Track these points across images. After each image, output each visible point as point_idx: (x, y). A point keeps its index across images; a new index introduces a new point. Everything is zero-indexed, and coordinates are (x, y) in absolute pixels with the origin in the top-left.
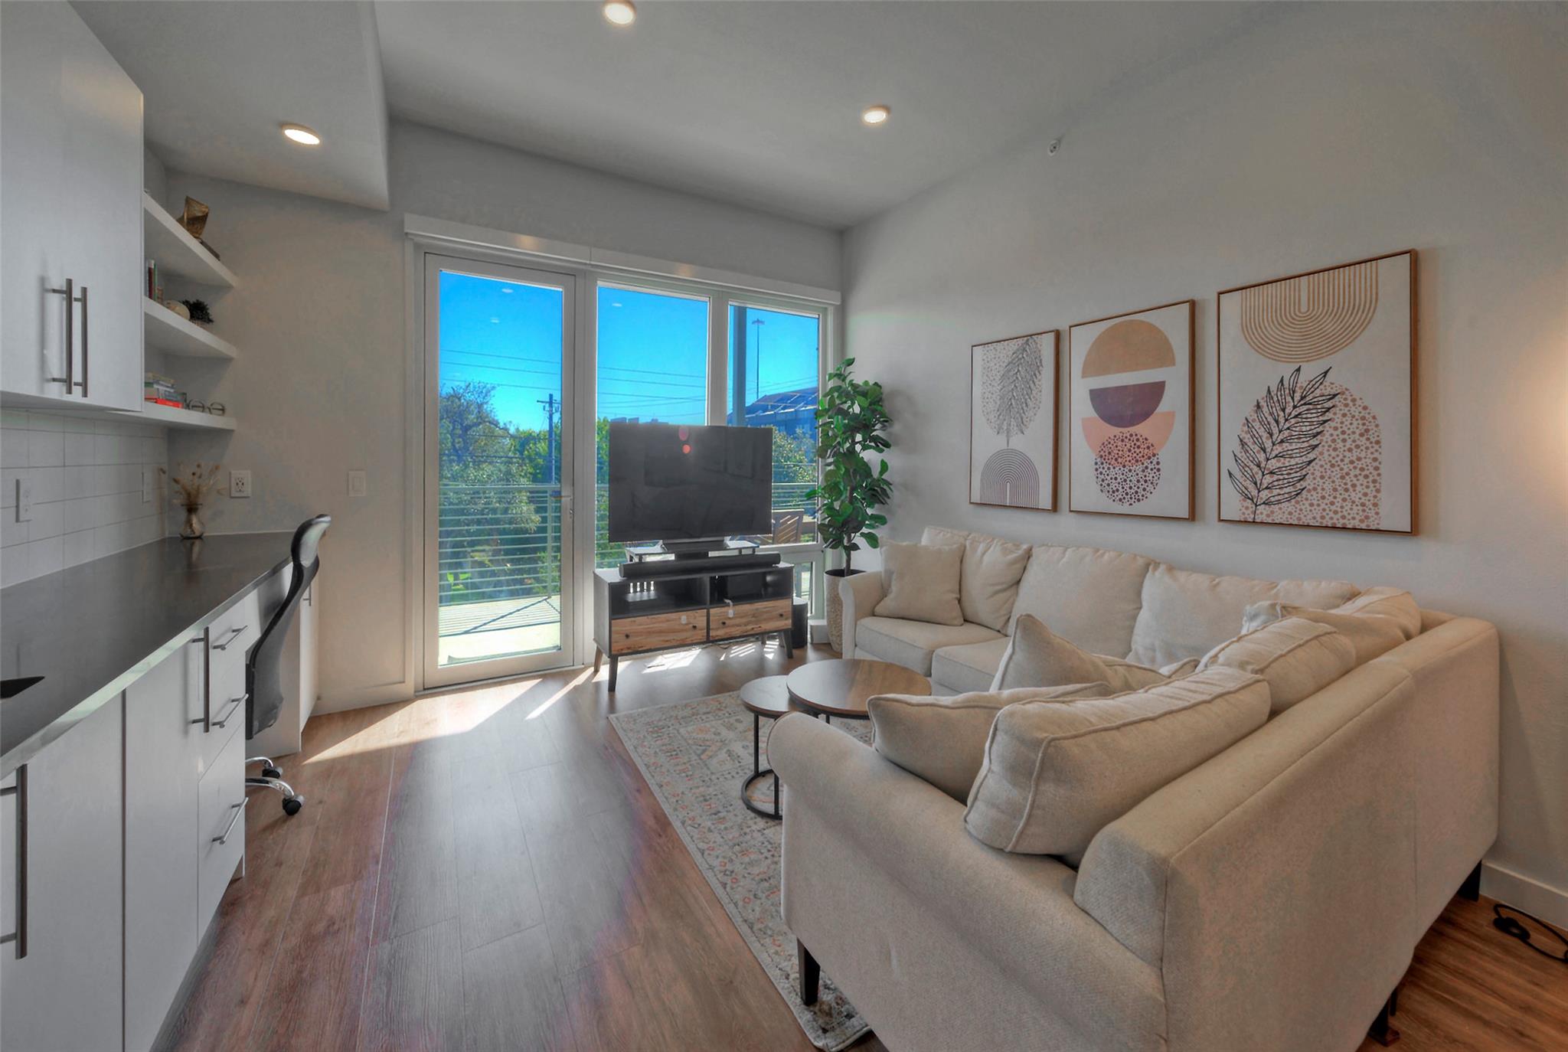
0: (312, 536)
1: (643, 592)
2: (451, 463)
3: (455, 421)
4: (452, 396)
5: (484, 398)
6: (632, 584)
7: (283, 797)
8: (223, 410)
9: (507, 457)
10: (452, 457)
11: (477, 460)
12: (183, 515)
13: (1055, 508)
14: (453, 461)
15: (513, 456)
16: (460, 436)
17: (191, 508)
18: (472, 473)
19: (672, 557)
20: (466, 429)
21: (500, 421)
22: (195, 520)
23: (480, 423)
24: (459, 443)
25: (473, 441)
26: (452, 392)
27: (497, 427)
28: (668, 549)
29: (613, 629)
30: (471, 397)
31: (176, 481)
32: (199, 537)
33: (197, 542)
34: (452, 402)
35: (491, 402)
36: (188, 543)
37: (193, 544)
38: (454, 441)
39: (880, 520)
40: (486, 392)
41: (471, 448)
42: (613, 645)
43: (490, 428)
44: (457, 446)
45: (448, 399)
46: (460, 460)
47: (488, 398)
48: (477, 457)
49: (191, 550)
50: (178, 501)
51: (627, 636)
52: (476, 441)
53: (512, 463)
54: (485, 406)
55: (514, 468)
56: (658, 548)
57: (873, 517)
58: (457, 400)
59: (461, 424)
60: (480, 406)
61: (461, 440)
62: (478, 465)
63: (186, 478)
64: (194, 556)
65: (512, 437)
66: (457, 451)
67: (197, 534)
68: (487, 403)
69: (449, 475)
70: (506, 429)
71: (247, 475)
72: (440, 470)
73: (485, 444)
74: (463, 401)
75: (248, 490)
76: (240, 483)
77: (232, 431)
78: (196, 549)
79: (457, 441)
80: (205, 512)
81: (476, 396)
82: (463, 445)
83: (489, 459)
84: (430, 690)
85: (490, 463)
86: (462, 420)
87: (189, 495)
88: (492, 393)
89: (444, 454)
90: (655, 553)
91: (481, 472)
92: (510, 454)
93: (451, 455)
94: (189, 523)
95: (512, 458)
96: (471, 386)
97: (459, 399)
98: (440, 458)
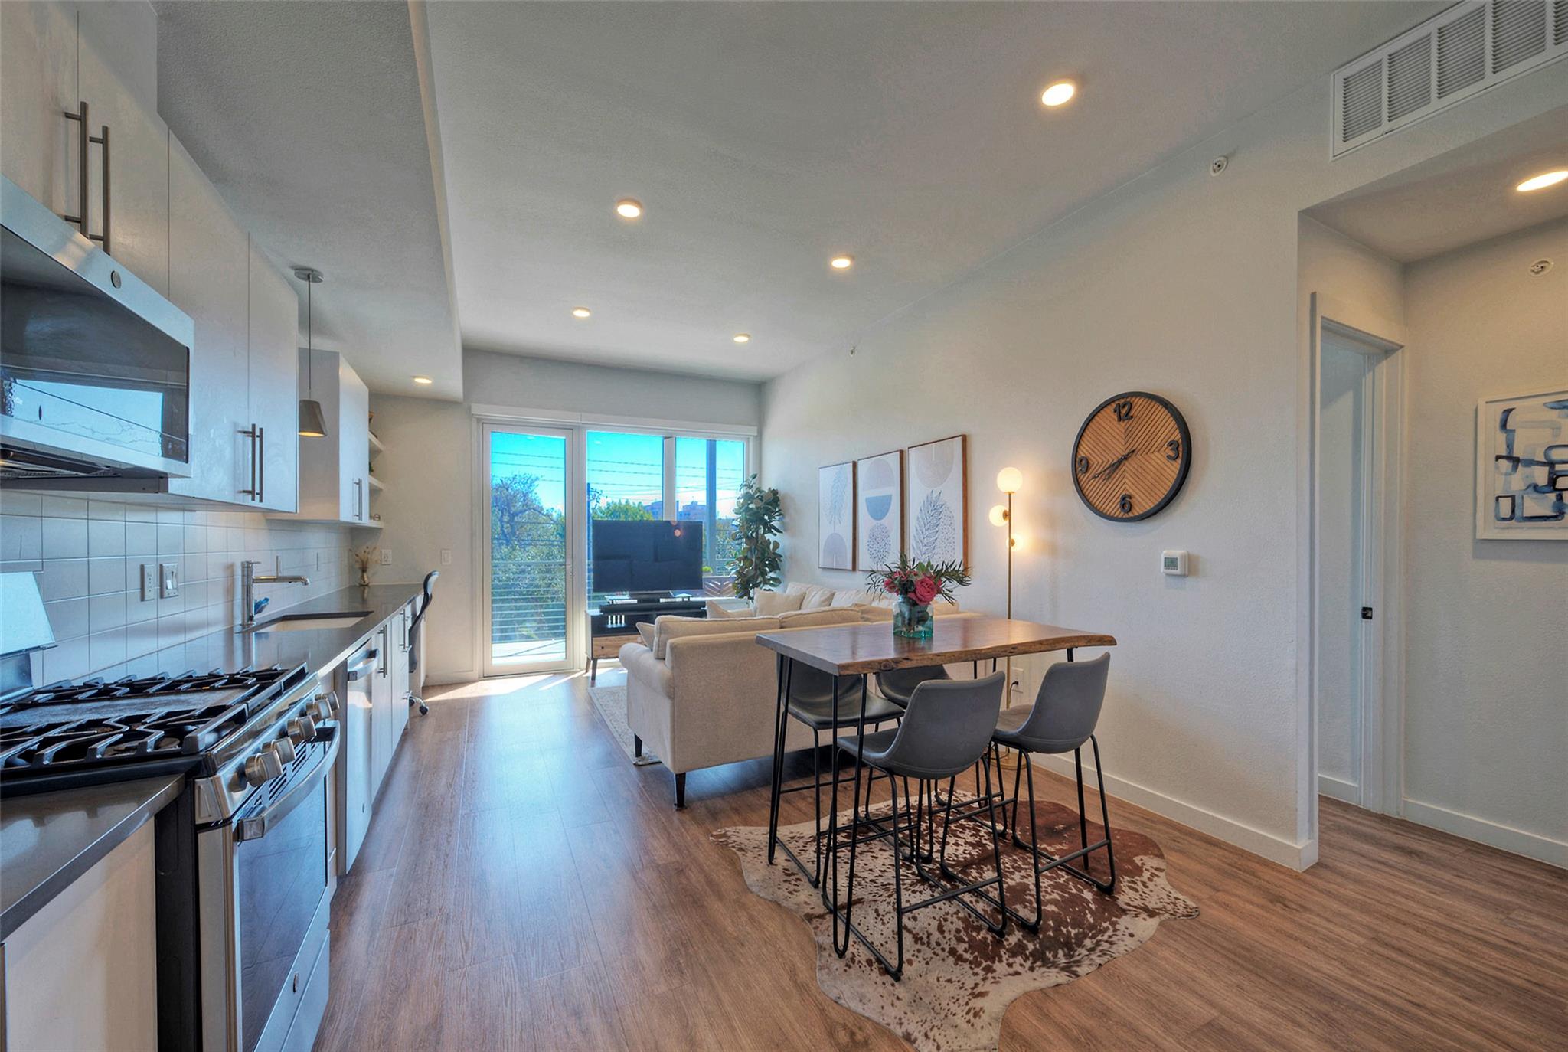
0: (432, 580)
1: (616, 622)
2: (500, 546)
3: (503, 509)
4: (500, 487)
5: (529, 487)
6: (610, 617)
7: (419, 706)
8: (379, 518)
9: (549, 541)
10: (501, 541)
11: (523, 543)
12: (360, 573)
13: (854, 569)
14: (503, 544)
15: (554, 539)
16: (508, 523)
17: (364, 570)
18: (518, 554)
19: (635, 601)
20: (513, 516)
21: (544, 507)
22: (365, 576)
23: (525, 511)
24: (507, 528)
25: (519, 526)
26: (500, 482)
27: (540, 513)
28: (632, 596)
29: (594, 643)
30: (516, 487)
31: (357, 556)
32: (367, 585)
33: (367, 588)
34: (501, 492)
35: (535, 491)
36: (362, 588)
37: (364, 589)
38: (503, 527)
39: (777, 581)
40: (531, 482)
41: (517, 533)
42: (594, 652)
43: (535, 514)
44: (506, 531)
45: (497, 490)
46: (508, 542)
47: (532, 488)
48: (523, 540)
49: (364, 592)
50: (357, 566)
51: (603, 648)
52: (522, 527)
53: (553, 546)
54: (530, 495)
55: (555, 550)
56: (627, 597)
57: (772, 579)
58: (505, 491)
59: (509, 511)
60: (525, 495)
61: (509, 525)
62: (524, 548)
63: (361, 554)
64: (366, 595)
65: (555, 522)
66: (505, 536)
67: (366, 583)
68: (531, 492)
69: (499, 557)
70: (548, 515)
71: (389, 552)
72: (492, 553)
73: (530, 529)
74: (510, 490)
75: (390, 560)
76: (386, 557)
77: (381, 529)
78: (366, 591)
79: (505, 526)
80: (370, 571)
81: (522, 486)
82: (510, 531)
83: (533, 542)
84: (486, 677)
85: (535, 546)
86: (509, 507)
87: (363, 562)
88: (536, 483)
89: (495, 539)
90: (623, 598)
91: (527, 554)
92: (552, 538)
93: (500, 539)
94: (363, 577)
95: (553, 541)
96: (517, 477)
97: (507, 490)
98: (492, 541)
